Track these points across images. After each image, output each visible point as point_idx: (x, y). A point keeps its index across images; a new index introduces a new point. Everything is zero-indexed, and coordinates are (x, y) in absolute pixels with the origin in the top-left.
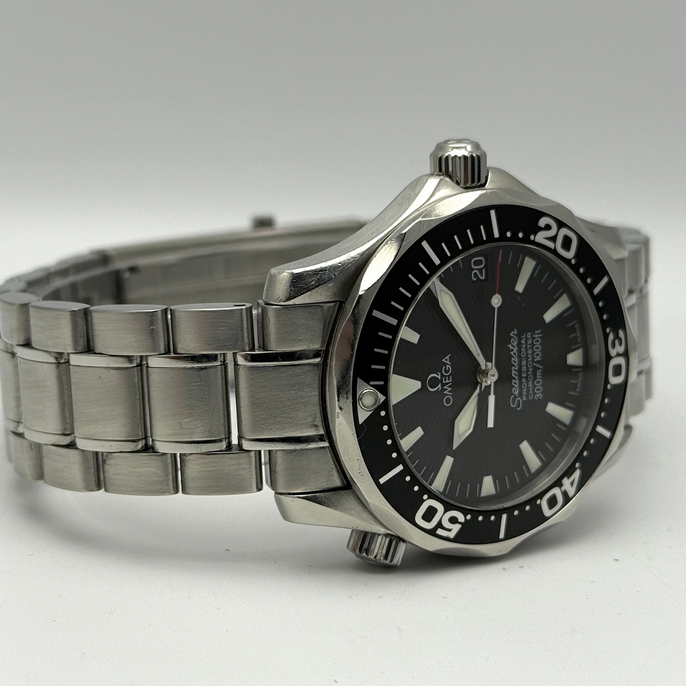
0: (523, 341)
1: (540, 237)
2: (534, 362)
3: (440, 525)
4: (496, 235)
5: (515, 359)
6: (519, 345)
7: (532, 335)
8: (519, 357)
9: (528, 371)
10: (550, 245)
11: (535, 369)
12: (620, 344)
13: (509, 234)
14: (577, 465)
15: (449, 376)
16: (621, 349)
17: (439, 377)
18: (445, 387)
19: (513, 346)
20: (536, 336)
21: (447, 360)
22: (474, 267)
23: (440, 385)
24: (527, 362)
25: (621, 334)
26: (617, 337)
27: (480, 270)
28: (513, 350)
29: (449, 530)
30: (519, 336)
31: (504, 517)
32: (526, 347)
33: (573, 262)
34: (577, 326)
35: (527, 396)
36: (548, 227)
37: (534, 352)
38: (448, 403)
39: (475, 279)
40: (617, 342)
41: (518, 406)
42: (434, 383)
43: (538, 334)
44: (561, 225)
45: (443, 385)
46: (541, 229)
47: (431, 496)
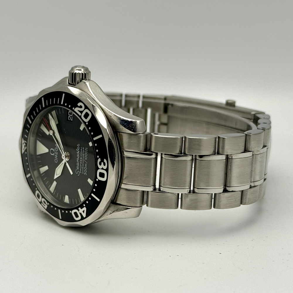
0: (81, 150)
1: (77, 110)
2: (84, 160)
3: (42, 202)
4: (62, 103)
5: (78, 155)
7: (84, 149)
8: (80, 155)
9: (82, 162)
12: (104, 165)
13: (66, 104)
14: (84, 205)
15: (57, 151)
16: (105, 167)
17: (54, 151)
18: (56, 155)
19: (78, 150)
22: (69, 115)
23: (54, 154)
24: (82, 159)
25: (105, 161)
26: (102, 161)
28: (78, 152)
29: (45, 206)
32: (82, 153)
33: (87, 123)
35: (81, 171)
36: (81, 107)
37: (85, 156)
38: (56, 161)
39: (69, 120)
40: (102, 163)
41: (78, 174)
42: (52, 152)
43: (87, 149)
44: (86, 107)
45: (55, 154)
46: (78, 107)
47: (38, 190)
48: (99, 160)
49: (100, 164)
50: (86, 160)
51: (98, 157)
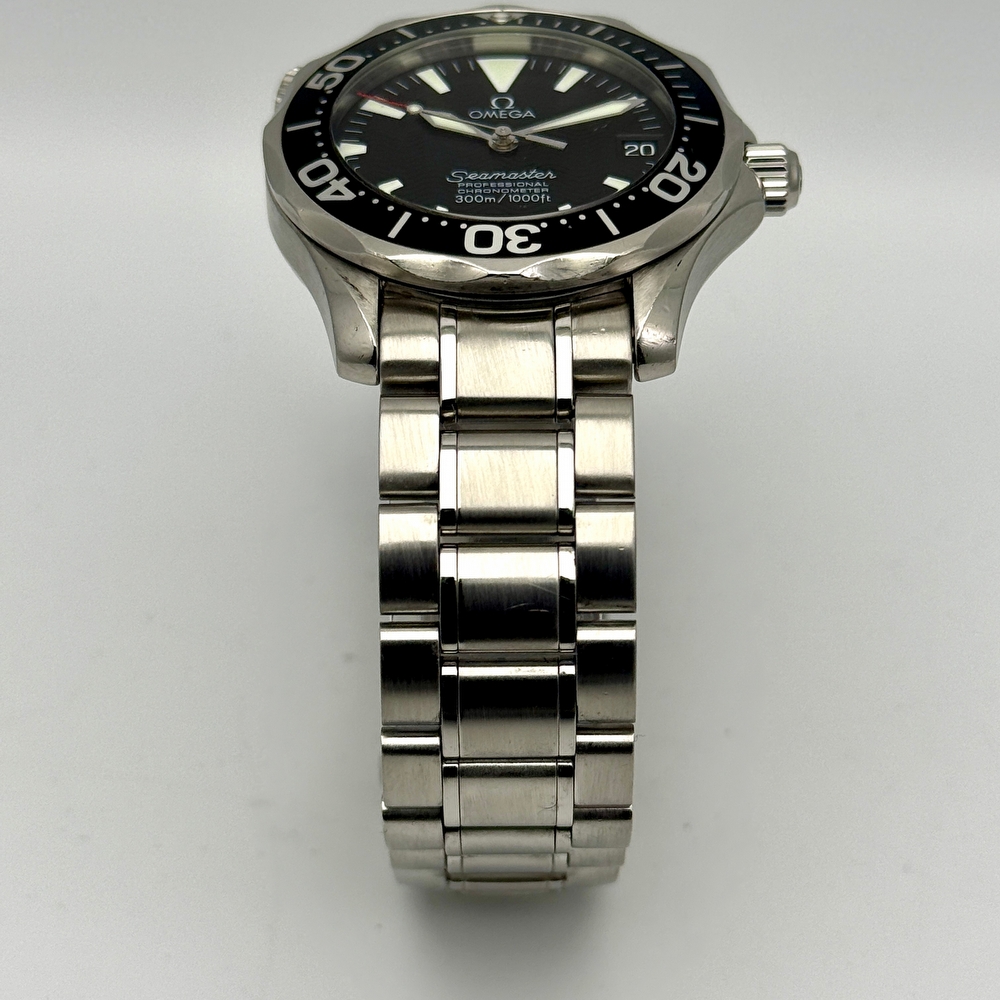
0: (538, 184)
1: (679, 158)
2: (508, 194)
4: (686, 118)
5: (516, 175)
6: (534, 180)
7: (545, 192)
8: (518, 180)
9: (497, 188)
10: (670, 167)
11: (497, 196)
12: (522, 245)
13: (687, 128)
15: (508, 116)
16: (512, 247)
18: (494, 112)
19: (534, 174)
20: (543, 197)
22: (642, 147)
23: (497, 107)
24: (509, 188)
25: (535, 247)
26: (533, 238)
28: (527, 174)
31: (317, 123)
32: (529, 187)
33: (645, 189)
35: (464, 187)
36: (693, 171)
37: (521, 194)
38: (475, 115)
39: (626, 147)
40: (525, 239)
41: (451, 178)
42: (502, 103)
43: (545, 199)
44: (695, 187)
45: (497, 111)
47: (367, 61)
48: (534, 229)
49: (520, 233)
51: (544, 225)
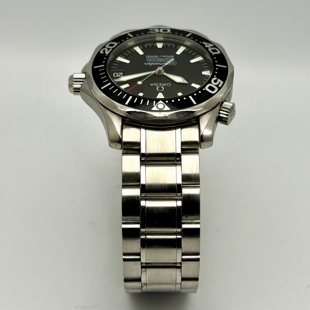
2: (158, 58)
3: (217, 86)
4: (103, 66)
6: (151, 62)
9: (162, 60)
10: (111, 50)
11: (161, 57)
13: (104, 62)
14: (201, 43)
15: (159, 84)
17: (159, 87)
18: (163, 85)
19: (151, 64)
20: (148, 57)
21: (152, 85)
23: (162, 87)
24: (158, 60)
26: (152, 31)
27: (119, 74)
29: (220, 83)
30: (147, 62)
31: (217, 65)
32: (152, 60)
33: (119, 43)
34: (147, 45)
36: (104, 51)
37: (155, 58)
38: (169, 85)
41: (175, 63)
42: (160, 89)
46: (104, 53)
50: (159, 57)
